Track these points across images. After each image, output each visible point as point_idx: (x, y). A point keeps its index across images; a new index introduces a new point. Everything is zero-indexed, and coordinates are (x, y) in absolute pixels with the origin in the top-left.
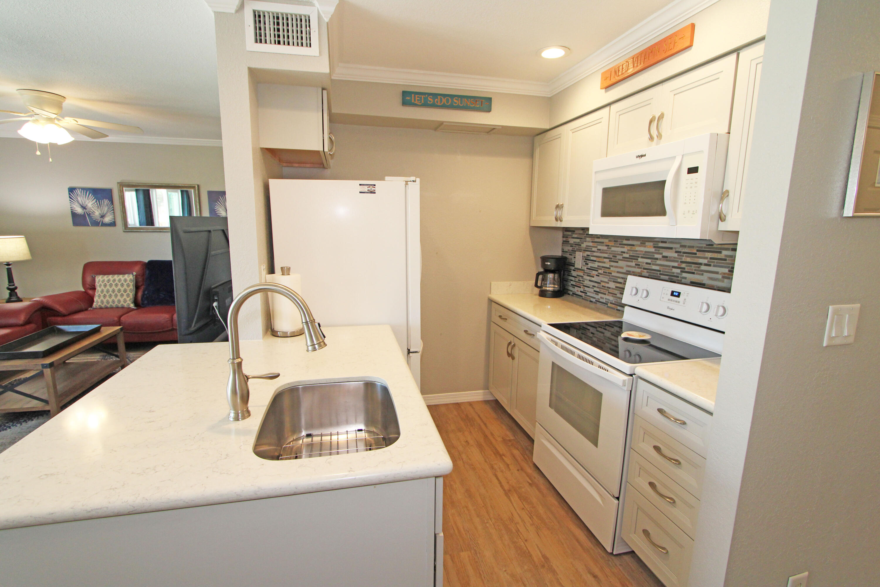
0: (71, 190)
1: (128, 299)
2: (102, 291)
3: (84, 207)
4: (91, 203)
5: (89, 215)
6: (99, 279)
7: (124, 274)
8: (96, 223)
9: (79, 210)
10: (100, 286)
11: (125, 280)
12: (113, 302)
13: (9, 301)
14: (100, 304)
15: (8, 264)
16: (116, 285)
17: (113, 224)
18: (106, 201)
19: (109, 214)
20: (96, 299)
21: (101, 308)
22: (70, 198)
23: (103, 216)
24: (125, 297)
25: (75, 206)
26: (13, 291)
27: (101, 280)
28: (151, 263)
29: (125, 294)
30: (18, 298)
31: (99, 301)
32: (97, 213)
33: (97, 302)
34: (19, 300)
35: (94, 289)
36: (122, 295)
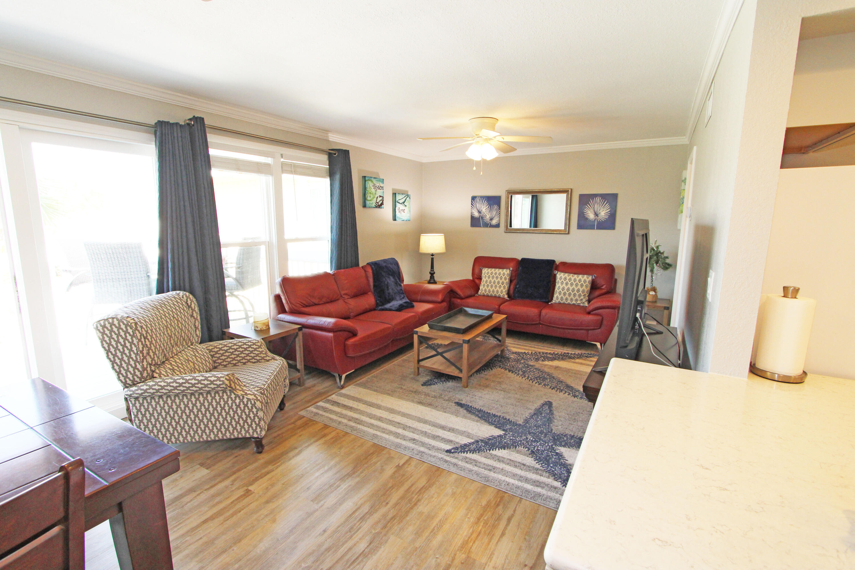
0: (474, 198)
1: (504, 291)
2: (486, 282)
3: (479, 212)
4: (485, 209)
5: (482, 218)
6: (486, 272)
7: (503, 268)
8: (487, 225)
9: (476, 214)
10: (485, 277)
11: (504, 274)
12: (493, 291)
13: (429, 282)
14: (483, 292)
15: (433, 255)
16: (497, 278)
17: (497, 226)
18: (496, 207)
19: (496, 217)
20: (481, 287)
21: (484, 296)
22: (472, 204)
23: (491, 219)
24: (502, 288)
25: (474, 211)
26: (432, 274)
27: (487, 272)
28: (523, 260)
29: (502, 286)
30: (434, 280)
31: (484, 289)
32: (488, 217)
33: (482, 290)
34: (435, 283)
35: (480, 278)
36: (500, 287)
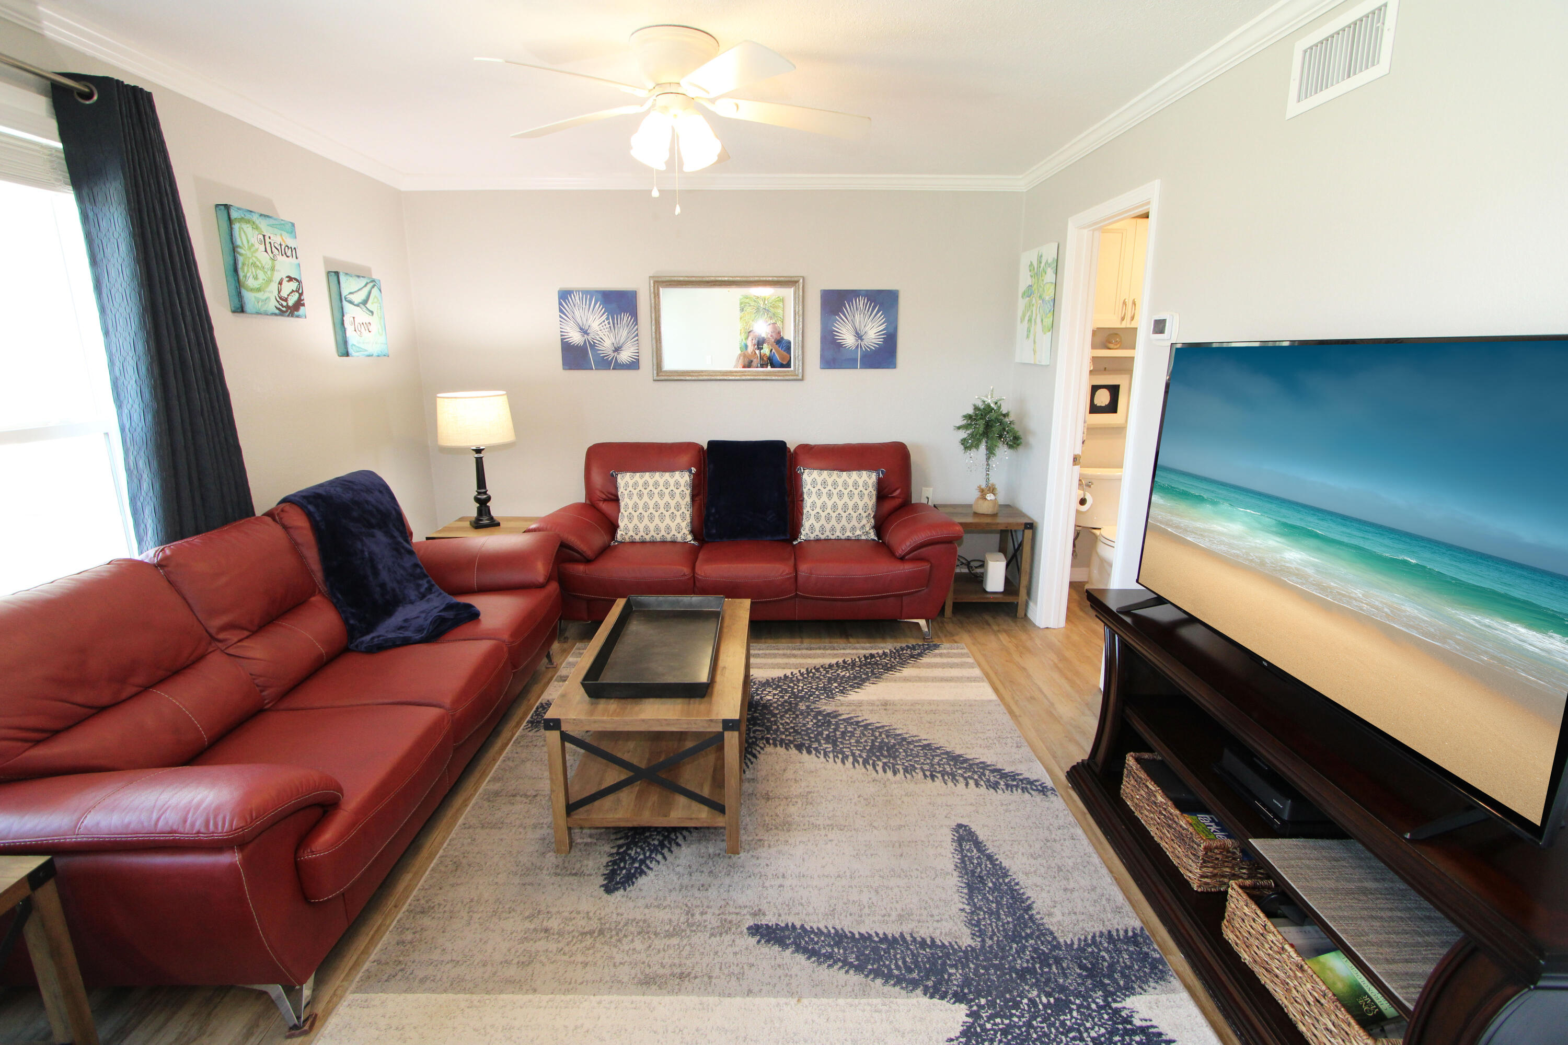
0: (564, 295)
1: (684, 525)
2: (636, 506)
3: (584, 332)
4: (597, 322)
5: (593, 346)
6: (627, 482)
7: (671, 469)
8: (607, 364)
9: (576, 338)
10: (630, 496)
11: (677, 484)
12: (657, 529)
13: (477, 525)
14: (631, 533)
15: (478, 451)
16: (661, 495)
17: (634, 365)
18: (626, 318)
19: (629, 344)
20: (621, 524)
21: (633, 543)
22: (561, 311)
23: (617, 350)
24: (678, 520)
25: (568, 329)
26: (483, 503)
27: (631, 483)
28: (714, 445)
29: (678, 514)
30: (492, 518)
31: (631, 526)
32: (607, 344)
33: (626, 528)
34: (494, 524)
35: (615, 499)
36: (673, 517)
